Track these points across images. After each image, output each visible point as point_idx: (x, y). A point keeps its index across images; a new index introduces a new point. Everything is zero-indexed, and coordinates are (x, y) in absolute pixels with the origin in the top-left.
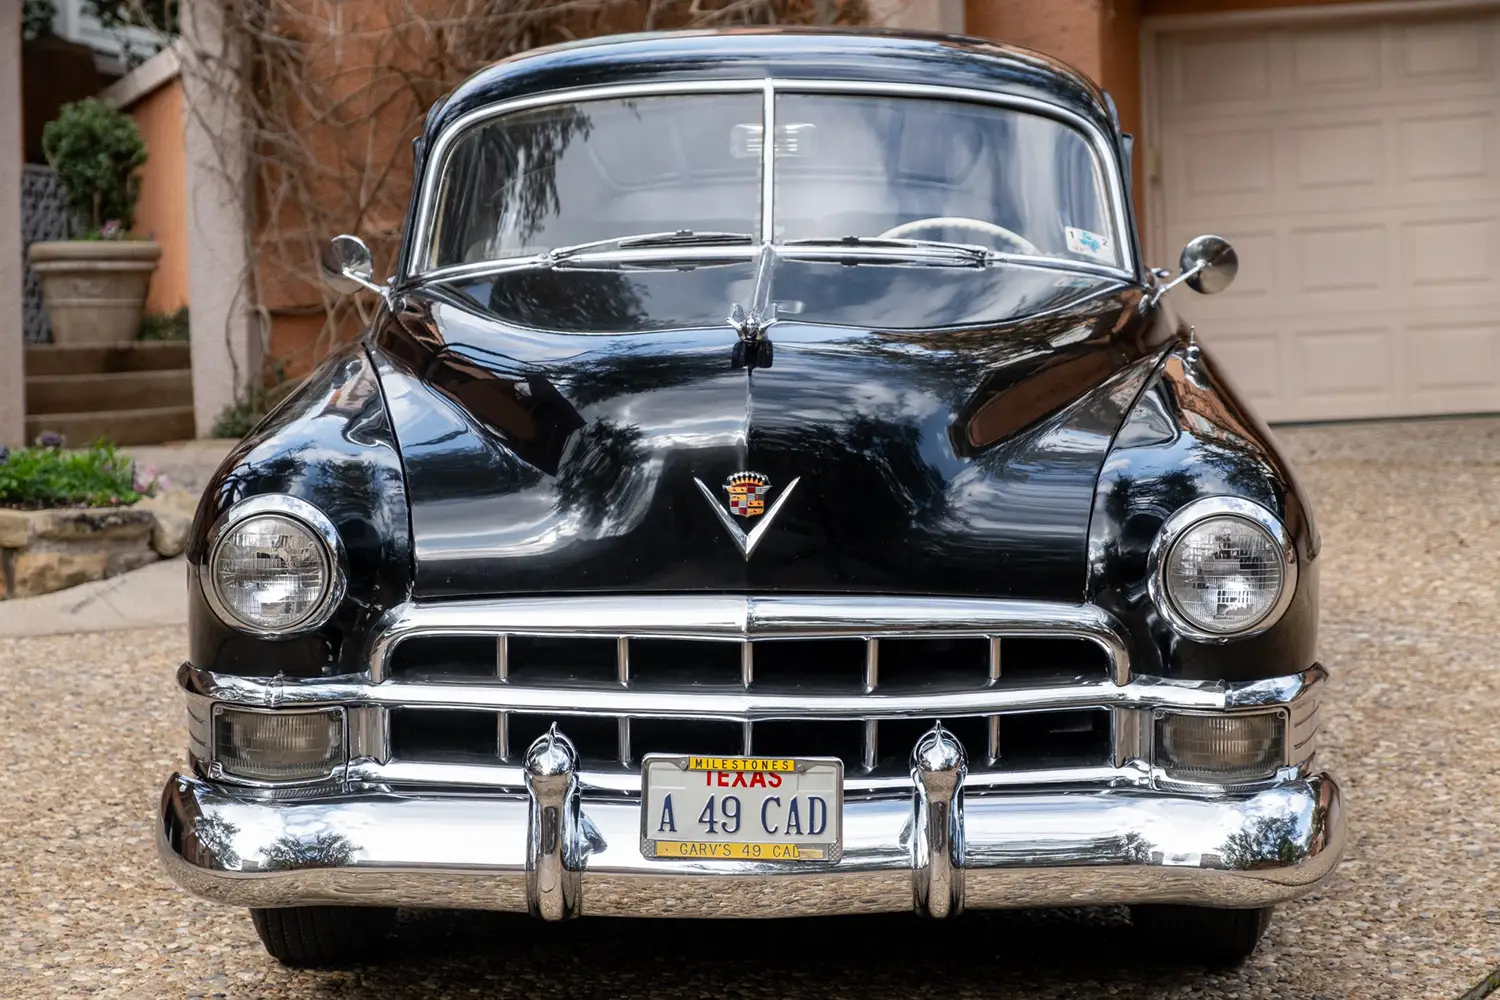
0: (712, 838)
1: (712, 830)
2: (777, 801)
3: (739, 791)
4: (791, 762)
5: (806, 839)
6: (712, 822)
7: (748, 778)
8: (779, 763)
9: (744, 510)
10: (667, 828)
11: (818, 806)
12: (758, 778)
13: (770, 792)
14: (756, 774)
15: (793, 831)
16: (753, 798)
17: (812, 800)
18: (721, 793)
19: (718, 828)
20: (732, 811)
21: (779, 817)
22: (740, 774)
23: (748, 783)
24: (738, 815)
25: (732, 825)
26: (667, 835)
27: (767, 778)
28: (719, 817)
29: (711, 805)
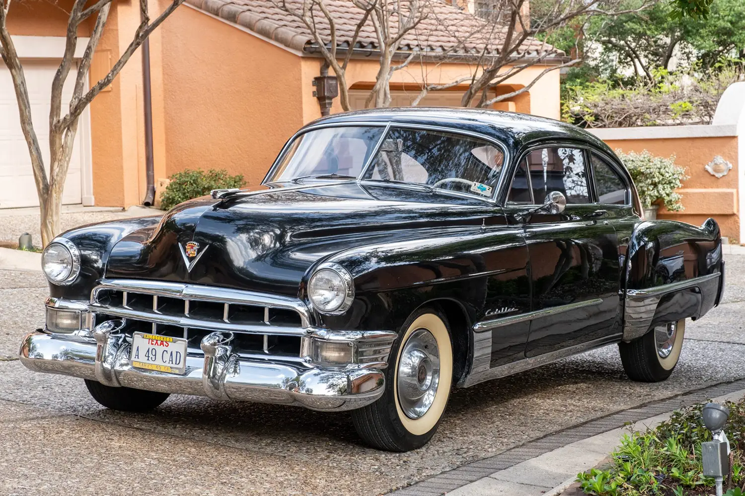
0: (148, 362)
1: (148, 359)
2: (167, 351)
3: (156, 347)
4: (171, 338)
5: (174, 365)
6: (148, 357)
7: (159, 342)
8: (168, 338)
9: (189, 254)
10: (137, 357)
11: (178, 354)
12: (162, 343)
13: (165, 348)
14: (162, 341)
15: (171, 362)
16: (160, 349)
17: (177, 352)
18: (151, 347)
19: (150, 359)
20: (154, 354)
21: (167, 357)
22: (157, 341)
23: (159, 344)
24: (155, 355)
25: (154, 357)
26: (136, 360)
27: (165, 343)
28: (150, 355)
29: (148, 351)
